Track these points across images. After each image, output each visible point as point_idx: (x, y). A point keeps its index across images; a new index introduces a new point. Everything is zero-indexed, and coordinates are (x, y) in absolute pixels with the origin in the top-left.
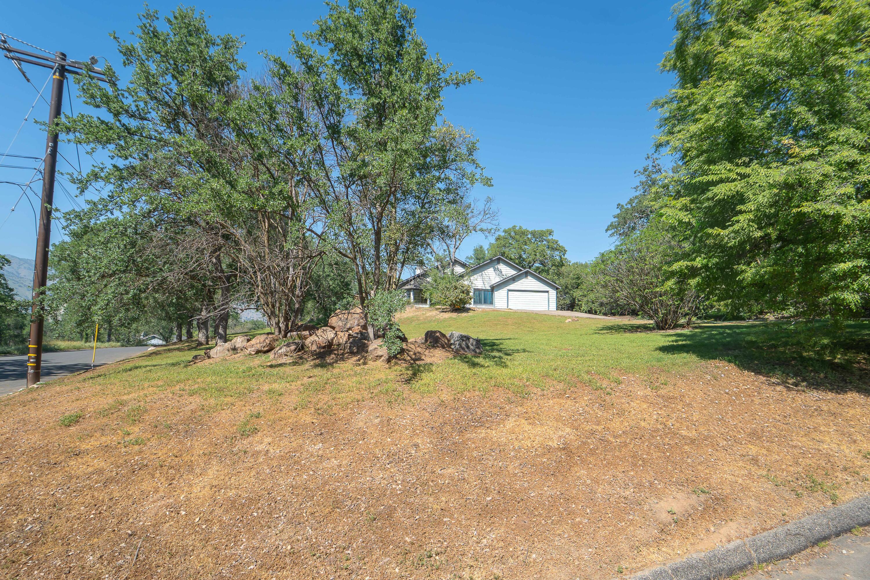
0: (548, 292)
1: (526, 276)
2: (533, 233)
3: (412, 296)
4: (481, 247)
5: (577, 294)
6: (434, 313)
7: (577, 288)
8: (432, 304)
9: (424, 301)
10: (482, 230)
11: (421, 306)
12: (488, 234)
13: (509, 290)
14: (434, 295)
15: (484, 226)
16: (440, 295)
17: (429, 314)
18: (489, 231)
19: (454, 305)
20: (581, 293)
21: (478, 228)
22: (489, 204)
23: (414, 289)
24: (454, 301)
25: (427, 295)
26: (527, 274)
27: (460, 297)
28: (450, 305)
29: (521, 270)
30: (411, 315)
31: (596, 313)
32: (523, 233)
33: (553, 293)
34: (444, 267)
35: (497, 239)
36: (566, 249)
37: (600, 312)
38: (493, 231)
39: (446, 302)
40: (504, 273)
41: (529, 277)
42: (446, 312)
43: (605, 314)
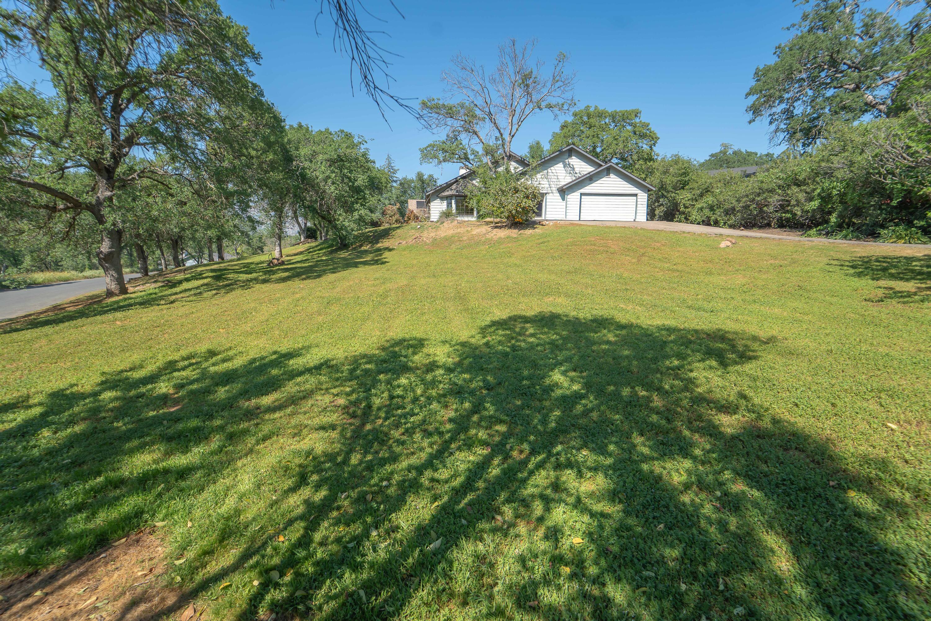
0: (636, 195)
1: (608, 174)
2: (613, 117)
3: (454, 206)
4: (538, 143)
5: (683, 197)
6: (484, 229)
7: (683, 188)
8: (480, 217)
9: (469, 212)
10: (549, 107)
11: (466, 218)
12: (558, 112)
13: (582, 194)
14: (484, 202)
15: (553, 101)
16: (492, 201)
17: (476, 231)
18: (561, 107)
19: (513, 217)
20: (689, 196)
21: (543, 104)
22: (561, 64)
23: (456, 196)
24: (514, 212)
25: (473, 203)
26: (609, 171)
27: (523, 205)
28: (508, 218)
29: (601, 166)
30: (450, 232)
31: (716, 224)
32: (601, 115)
33: (643, 197)
34: (496, 163)
35: (563, 127)
36: (658, 135)
37: (725, 223)
38: (566, 107)
39: (502, 213)
40: (577, 170)
41: (612, 176)
42: (500, 227)
43: (732, 226)
